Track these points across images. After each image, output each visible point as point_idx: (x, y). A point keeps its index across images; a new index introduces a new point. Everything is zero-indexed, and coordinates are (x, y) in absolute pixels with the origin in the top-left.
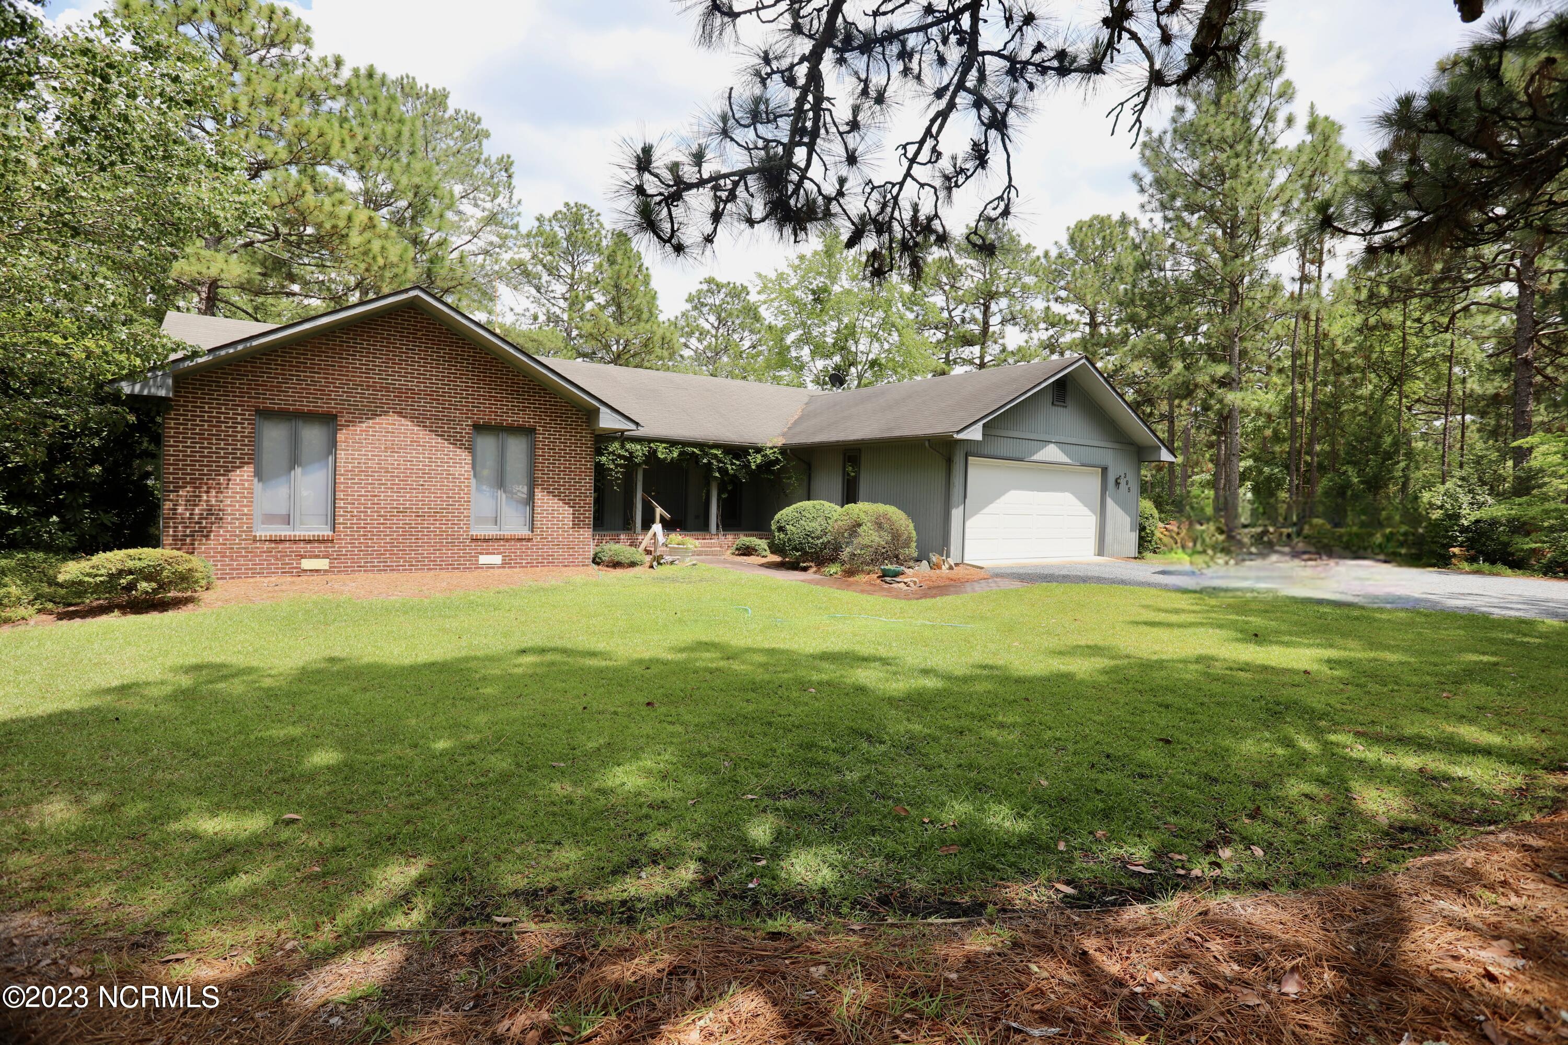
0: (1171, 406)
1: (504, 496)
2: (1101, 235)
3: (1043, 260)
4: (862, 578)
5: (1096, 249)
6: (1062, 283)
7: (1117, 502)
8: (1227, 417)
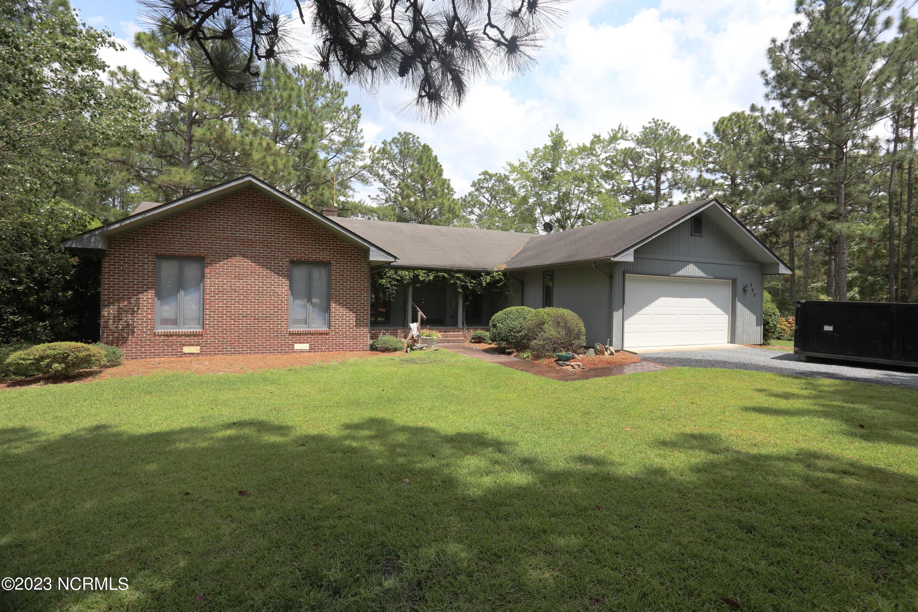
0: (791, 236)
1: (311, 307)
2: (738, 125)
3: (697, 146)
4: (544, 362)
5: (734, 135)
6: (711, 159)
7: (744, 304)
8: (836, 242)
